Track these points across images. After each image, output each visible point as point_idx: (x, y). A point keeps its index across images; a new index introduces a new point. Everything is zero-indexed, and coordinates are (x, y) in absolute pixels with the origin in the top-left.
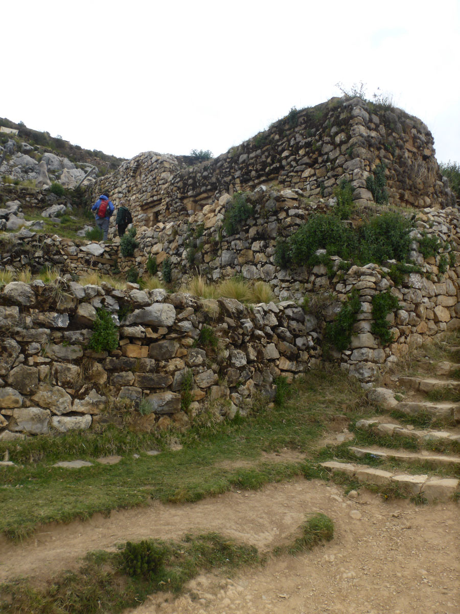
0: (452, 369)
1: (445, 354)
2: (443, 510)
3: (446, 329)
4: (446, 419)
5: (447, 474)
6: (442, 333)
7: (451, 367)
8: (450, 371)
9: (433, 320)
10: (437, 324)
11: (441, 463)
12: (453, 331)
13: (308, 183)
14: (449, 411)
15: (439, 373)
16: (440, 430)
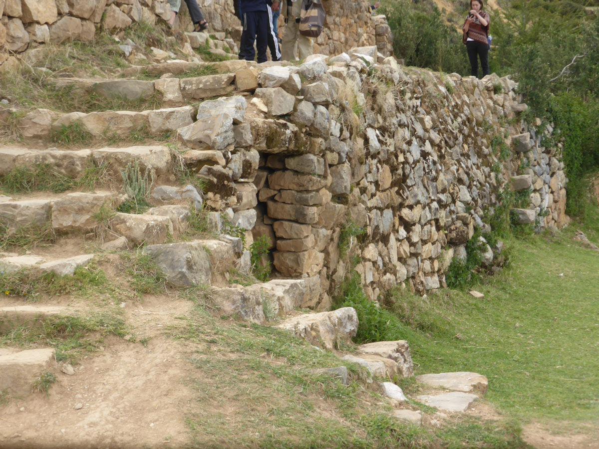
0: (56, 123)
1: (44, 92)
2: (19, 412)
3: (48, 39)
4: (36, 228)
5: (30, 341)
6: (41, 48)
7: (54, 120)
8: (53, 129)
9: (20, 18)
10: (30, 29)
11: (20, 319)
12: (63, 43)
14: (43, 212)
15: (29, 133)
16: (22, 253)
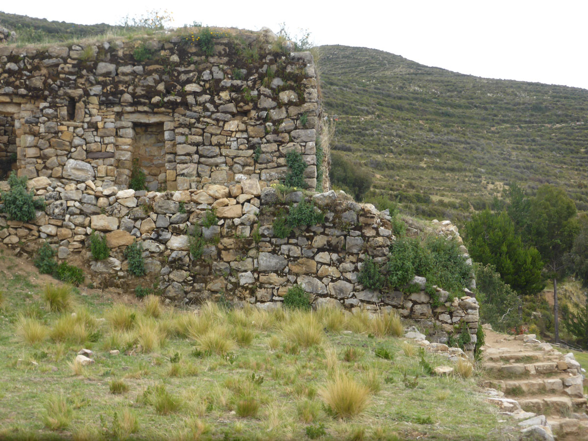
13: (235, 139)
